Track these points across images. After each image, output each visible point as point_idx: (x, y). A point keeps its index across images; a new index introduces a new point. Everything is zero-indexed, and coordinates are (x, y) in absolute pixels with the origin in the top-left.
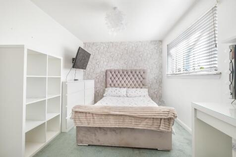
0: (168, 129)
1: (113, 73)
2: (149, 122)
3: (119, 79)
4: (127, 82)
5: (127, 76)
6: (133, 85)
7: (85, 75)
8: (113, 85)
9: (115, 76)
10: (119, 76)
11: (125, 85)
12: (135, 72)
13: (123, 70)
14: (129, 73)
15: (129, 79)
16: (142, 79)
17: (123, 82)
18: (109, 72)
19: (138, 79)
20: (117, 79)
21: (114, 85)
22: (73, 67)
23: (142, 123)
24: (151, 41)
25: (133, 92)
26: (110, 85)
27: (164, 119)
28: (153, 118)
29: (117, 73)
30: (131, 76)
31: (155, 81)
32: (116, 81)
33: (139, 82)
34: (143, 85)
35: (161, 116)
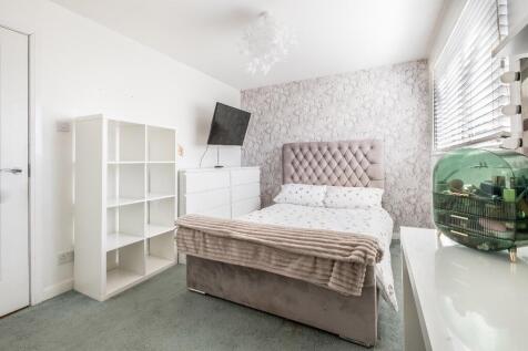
0: (351, 290)
1: (298, 150)
2: (305, 264)
3: (310, 164)
4: (330, 171)
5: (329, 157)
6: (345, 179)
7: (244, 156)
8: (297, 178)
9: (301, 157)
10: (311, 157)
11: (325, 178)
12: (350, 148)
13: (319, 144)
14: (335, 150)
15: (335, 164)
16: (368, 164)
17: (320, 171)
18: (289, 150)
19: (356, 164)
20: (306, 164)
21: (300, 178)
22: (210, 142)
23: (291, 265)
24: (394, 66)
25: (341, 195)
26: (292, 178)
27: (341, 263)
28: (316, 258)
29: (306, 150)
30: (340, 157)
31: (409, 169)
32: (305, 170)
33: (361, 171)
34: (371, 179)
35: (334, 253)
